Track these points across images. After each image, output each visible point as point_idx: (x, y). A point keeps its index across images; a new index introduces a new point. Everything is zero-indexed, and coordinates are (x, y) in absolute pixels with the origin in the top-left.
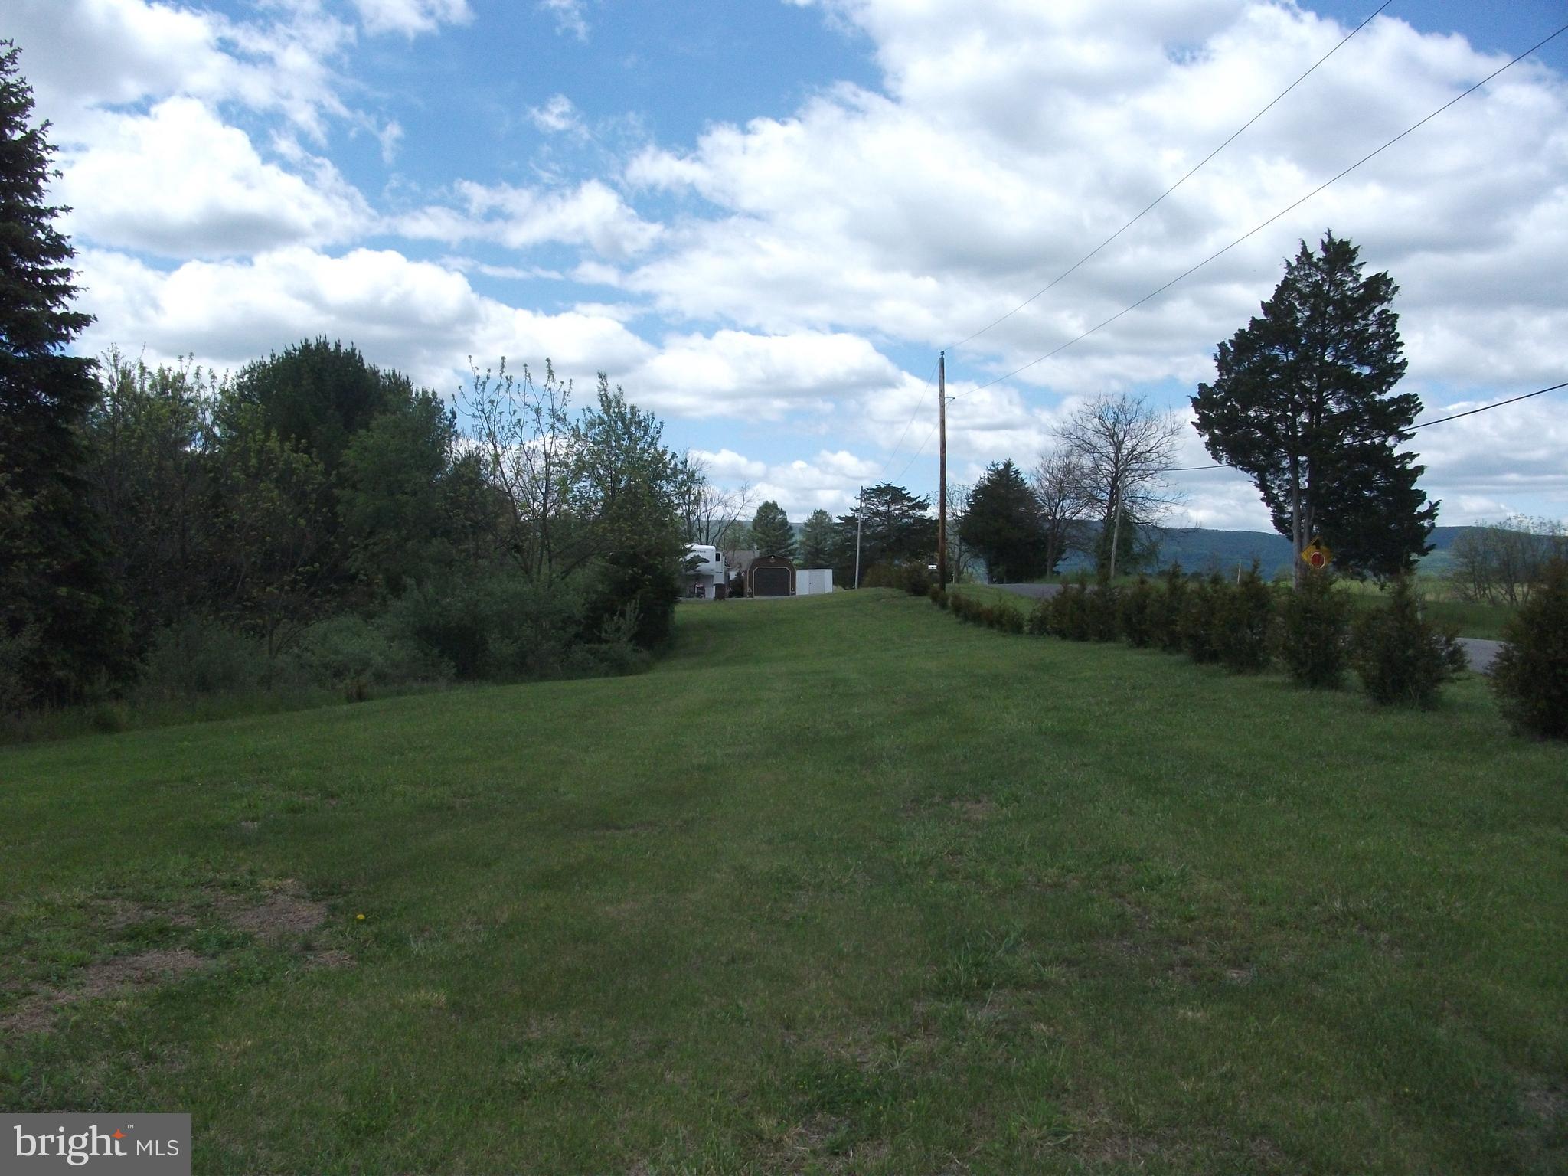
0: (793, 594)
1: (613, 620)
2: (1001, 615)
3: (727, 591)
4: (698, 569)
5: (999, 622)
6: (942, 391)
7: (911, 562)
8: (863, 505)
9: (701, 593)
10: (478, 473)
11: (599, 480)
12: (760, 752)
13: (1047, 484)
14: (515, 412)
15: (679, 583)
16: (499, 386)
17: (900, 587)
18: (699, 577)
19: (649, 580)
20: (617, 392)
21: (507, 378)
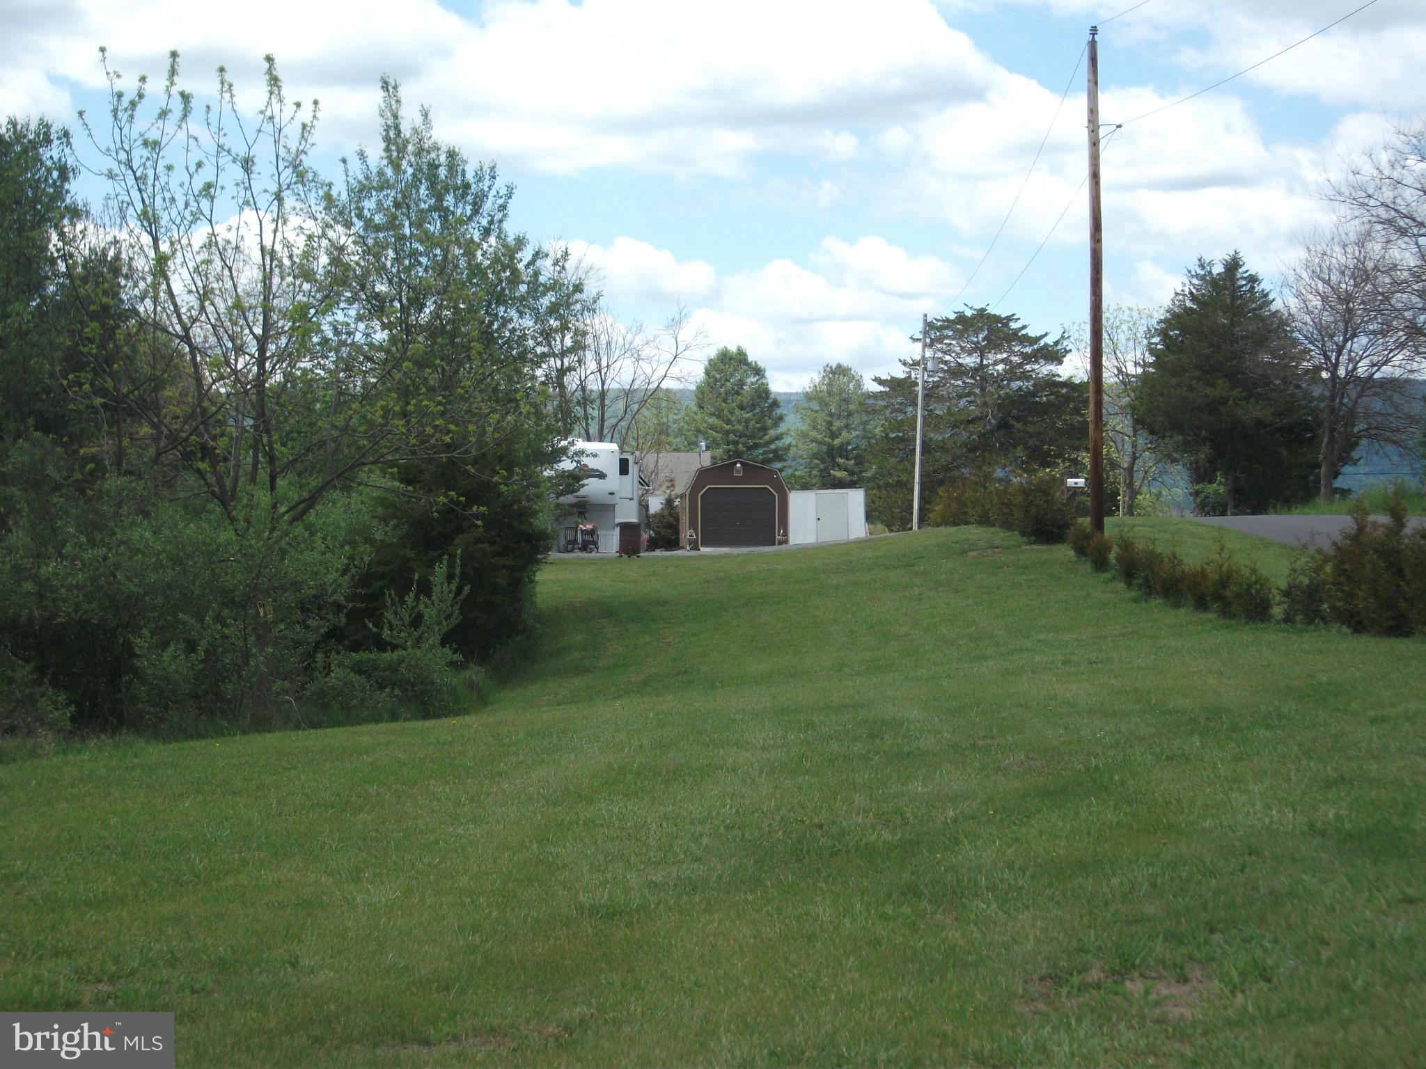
0: (780, 543)
1: (403, 602)
2: (1224, 582)
3: (645, 536)
4: (583, 491)
5: (1219, 597)
6: (1093, 111)
7: (1031, 472)
8: (929, 354)
9: (589, 543)
10: (114, 292)
11: (377, 307)
12: (720, 878)
13: (1319, 304)
14: (199, 165)
15: (543, 521)
16: (164, 114)
17: (1007, 526)
18: (583, 508)
19: (482, 516)
20: (418, 121)
21: (182, 94)
